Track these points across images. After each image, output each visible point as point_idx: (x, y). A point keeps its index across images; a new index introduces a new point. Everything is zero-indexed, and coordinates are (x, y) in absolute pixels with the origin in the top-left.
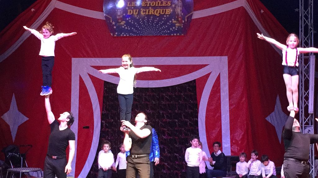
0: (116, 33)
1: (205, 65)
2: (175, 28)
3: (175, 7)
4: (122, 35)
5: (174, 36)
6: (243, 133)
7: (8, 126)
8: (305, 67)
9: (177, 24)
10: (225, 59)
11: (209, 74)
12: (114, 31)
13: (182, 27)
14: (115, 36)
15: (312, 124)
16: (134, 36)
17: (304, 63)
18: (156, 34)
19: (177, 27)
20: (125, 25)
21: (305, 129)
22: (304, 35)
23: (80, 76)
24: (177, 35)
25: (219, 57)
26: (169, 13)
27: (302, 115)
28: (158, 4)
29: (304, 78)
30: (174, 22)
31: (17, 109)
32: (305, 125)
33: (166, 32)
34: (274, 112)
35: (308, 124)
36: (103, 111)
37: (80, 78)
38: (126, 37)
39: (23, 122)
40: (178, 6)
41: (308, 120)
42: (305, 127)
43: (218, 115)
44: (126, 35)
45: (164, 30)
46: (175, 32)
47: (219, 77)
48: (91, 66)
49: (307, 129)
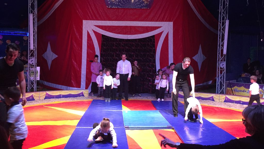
0: (110, 6)
1: (160, 27)
2: (144, 4)
4: (113, 7)
5: (143, 8)
7: (46, 61)
9: (145, 2)
10: (171, 24)
11: (162, 32)
12: (108, 5)
13: (148, 3)
14: (109, 8)
15: (224, 61)
16: (120, 9)
18: (133, 7)
19: (145, 4)
20: (115, 2)
21: (221, 63)
22: (223, 8)
23: (88, 31)
24: (145, 8)
25: (168, 22)
27: (219, 56)
29: (222, 33)
30: (144, 0)
31: (51, 51)
32: (221, 61)
33: (139, 6)
34: (198, 54)
36: (101, 51)
37: (88, 32)
38: (116, 8)
39: (55, 58)
42: (221, 62)
44: (116, 7)
45: (137, 5)
46: (144, 6)
47: (168, 34)
48: (94, 25)
49: (222, 64)
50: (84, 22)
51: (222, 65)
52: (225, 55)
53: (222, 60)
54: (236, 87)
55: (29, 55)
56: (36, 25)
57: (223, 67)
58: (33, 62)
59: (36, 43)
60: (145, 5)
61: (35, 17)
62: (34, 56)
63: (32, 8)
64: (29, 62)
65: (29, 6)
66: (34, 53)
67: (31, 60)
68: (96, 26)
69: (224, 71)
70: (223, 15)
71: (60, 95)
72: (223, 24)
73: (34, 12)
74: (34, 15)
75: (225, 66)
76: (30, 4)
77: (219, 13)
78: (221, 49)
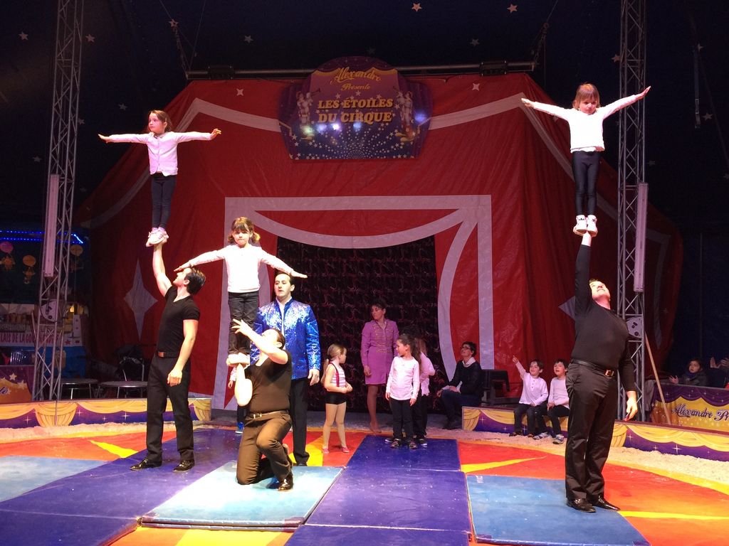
0: (299, 155)
1: (452, 211)
3: (400, 110)
4: (308, 158)
5: (397, 157)
6: (516, 331)
8: (627, 205)
9: (402, 139)
10: (487, 200)
11: (458, 226)
12: (294, 151)
13: (412, 143)
14: (297, 159)
15: (640, 313)
16: (329, 160)
17: (627, 199)
18: (366, 155)
22: (627, 147)
24: (402, 157)
25: (475, 196)
26: (390, 120)
27: (621, 295)
28: (371, 105)
29: (627, 227)
30: (398, 134)
31: (143, 285)
32: (627, 312)
33: (383, 152)
35: (634, 312)
38: (316, 160)
40: (406, 107)
41: (633, 304)
42: (627, 317)
43: (473, 297)
45: (380, 148)
46: (399, 151)
47: (474, 234)
48: (257, 211)
50: (229, 202)
51: (633, 327)
52: (641, 294)
53: (630, 311)
54: (680, 400)
55: (41, 291)
57: (637, 334)
60: (401, 147)
67: (46, 306)
68: (260, 212)
69: (640, 343)
70: (628, 170)
71: (122, 413)
72: (631, 195)
73: (65, 171)
75: (641, 328)
77: (619, 163)
78: (626, 276)
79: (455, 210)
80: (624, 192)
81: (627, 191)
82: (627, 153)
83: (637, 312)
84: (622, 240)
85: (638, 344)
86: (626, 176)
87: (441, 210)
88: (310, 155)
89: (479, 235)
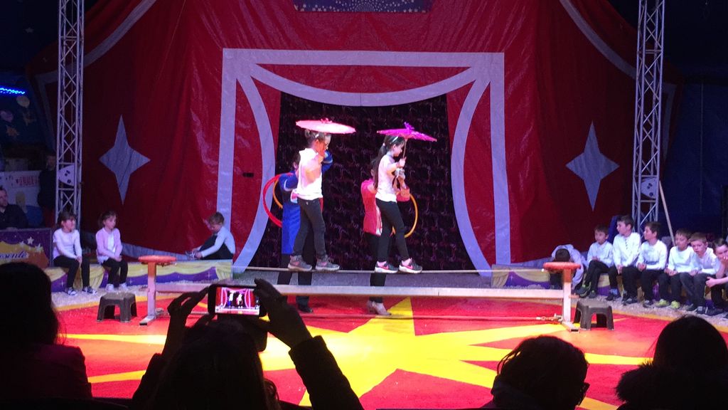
0: (305, 6)
1: (464, 69)
4: (314, 10)
5: (408, 12)
8: (646, 70)
10: (499, 58)
11: (470, 85)
14: (303, 10)
15: (655, 173)
16: (337, 12)
17: (646, 63)
18: (375, 8)
21: (642, 182)
22: (647, 11)
23: (238, 82)
24: (413, 11)
25: (488, 53)
27: (637, 157)
29: (645, 89)
31: (127, 143)
32: (643, 174)
33: (393, 5)
34: (583, 154)
35: (650, 174)
37: (238, 85)
38: (323, 12)
39: (139, 166)
41: (649, 166)
42: (642, 178)
44: (323, 8)
46: (409, 5)
47: (488, 91)
48: (259, 65)
49: (646, 183)
50: (227, 53)
51: (649, 188)
53: (646, 172)
55: (58, 154)
56: (80, 67)
57: (652, 194)
58: (70, 177)
59: (79, 120)
60: (413, 1)
61: (78, 45)
62: (74, 161)
63: (69, 17)
64: (61, 176)
65: (60, 11)
66: (74, 151)
67: (64, 170)
68: (264, 66)
69: (654, 204)
70: (648, 34)
73: (76, 29)
74: (76, 39)
75: (655, 190)
76: (65, 7)
77: (639, 27)
78: (643, 137)
79: (469, 68)
80: (644, 56)
81: (646, 55)
82: (648, 18)
83: (652, 174)
84: (640, 103)
85: (651, 205)
86: (646, 38)
87: (453, 68)
88: (316, 6)
89: (492, 93)
